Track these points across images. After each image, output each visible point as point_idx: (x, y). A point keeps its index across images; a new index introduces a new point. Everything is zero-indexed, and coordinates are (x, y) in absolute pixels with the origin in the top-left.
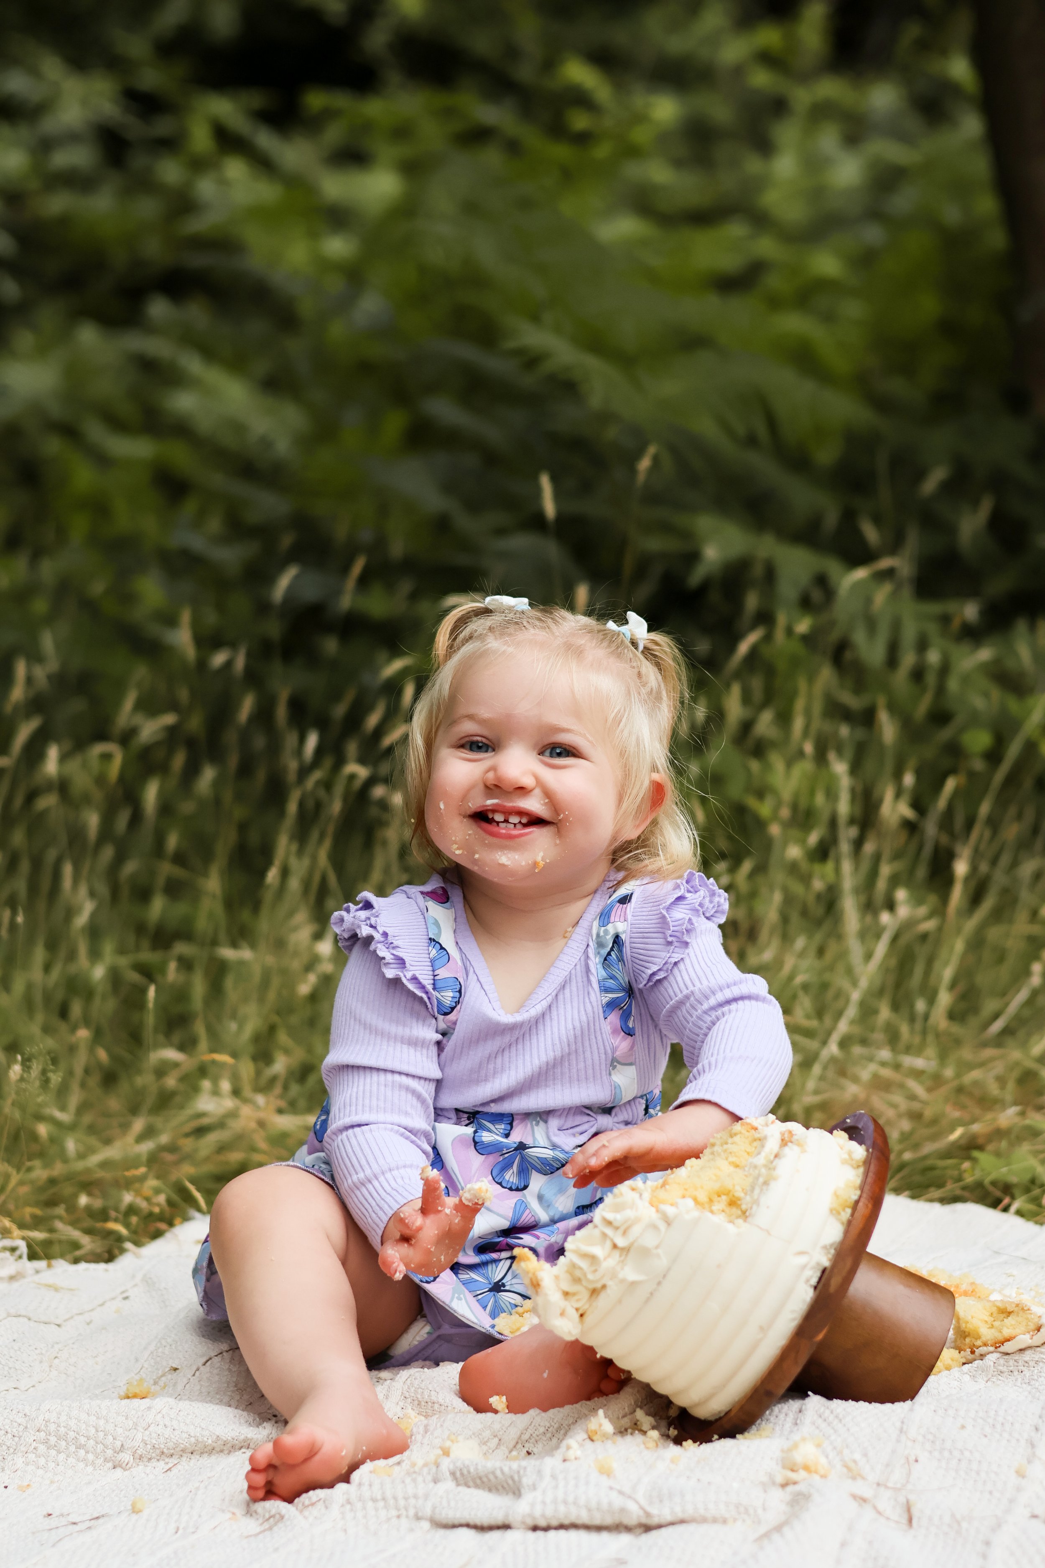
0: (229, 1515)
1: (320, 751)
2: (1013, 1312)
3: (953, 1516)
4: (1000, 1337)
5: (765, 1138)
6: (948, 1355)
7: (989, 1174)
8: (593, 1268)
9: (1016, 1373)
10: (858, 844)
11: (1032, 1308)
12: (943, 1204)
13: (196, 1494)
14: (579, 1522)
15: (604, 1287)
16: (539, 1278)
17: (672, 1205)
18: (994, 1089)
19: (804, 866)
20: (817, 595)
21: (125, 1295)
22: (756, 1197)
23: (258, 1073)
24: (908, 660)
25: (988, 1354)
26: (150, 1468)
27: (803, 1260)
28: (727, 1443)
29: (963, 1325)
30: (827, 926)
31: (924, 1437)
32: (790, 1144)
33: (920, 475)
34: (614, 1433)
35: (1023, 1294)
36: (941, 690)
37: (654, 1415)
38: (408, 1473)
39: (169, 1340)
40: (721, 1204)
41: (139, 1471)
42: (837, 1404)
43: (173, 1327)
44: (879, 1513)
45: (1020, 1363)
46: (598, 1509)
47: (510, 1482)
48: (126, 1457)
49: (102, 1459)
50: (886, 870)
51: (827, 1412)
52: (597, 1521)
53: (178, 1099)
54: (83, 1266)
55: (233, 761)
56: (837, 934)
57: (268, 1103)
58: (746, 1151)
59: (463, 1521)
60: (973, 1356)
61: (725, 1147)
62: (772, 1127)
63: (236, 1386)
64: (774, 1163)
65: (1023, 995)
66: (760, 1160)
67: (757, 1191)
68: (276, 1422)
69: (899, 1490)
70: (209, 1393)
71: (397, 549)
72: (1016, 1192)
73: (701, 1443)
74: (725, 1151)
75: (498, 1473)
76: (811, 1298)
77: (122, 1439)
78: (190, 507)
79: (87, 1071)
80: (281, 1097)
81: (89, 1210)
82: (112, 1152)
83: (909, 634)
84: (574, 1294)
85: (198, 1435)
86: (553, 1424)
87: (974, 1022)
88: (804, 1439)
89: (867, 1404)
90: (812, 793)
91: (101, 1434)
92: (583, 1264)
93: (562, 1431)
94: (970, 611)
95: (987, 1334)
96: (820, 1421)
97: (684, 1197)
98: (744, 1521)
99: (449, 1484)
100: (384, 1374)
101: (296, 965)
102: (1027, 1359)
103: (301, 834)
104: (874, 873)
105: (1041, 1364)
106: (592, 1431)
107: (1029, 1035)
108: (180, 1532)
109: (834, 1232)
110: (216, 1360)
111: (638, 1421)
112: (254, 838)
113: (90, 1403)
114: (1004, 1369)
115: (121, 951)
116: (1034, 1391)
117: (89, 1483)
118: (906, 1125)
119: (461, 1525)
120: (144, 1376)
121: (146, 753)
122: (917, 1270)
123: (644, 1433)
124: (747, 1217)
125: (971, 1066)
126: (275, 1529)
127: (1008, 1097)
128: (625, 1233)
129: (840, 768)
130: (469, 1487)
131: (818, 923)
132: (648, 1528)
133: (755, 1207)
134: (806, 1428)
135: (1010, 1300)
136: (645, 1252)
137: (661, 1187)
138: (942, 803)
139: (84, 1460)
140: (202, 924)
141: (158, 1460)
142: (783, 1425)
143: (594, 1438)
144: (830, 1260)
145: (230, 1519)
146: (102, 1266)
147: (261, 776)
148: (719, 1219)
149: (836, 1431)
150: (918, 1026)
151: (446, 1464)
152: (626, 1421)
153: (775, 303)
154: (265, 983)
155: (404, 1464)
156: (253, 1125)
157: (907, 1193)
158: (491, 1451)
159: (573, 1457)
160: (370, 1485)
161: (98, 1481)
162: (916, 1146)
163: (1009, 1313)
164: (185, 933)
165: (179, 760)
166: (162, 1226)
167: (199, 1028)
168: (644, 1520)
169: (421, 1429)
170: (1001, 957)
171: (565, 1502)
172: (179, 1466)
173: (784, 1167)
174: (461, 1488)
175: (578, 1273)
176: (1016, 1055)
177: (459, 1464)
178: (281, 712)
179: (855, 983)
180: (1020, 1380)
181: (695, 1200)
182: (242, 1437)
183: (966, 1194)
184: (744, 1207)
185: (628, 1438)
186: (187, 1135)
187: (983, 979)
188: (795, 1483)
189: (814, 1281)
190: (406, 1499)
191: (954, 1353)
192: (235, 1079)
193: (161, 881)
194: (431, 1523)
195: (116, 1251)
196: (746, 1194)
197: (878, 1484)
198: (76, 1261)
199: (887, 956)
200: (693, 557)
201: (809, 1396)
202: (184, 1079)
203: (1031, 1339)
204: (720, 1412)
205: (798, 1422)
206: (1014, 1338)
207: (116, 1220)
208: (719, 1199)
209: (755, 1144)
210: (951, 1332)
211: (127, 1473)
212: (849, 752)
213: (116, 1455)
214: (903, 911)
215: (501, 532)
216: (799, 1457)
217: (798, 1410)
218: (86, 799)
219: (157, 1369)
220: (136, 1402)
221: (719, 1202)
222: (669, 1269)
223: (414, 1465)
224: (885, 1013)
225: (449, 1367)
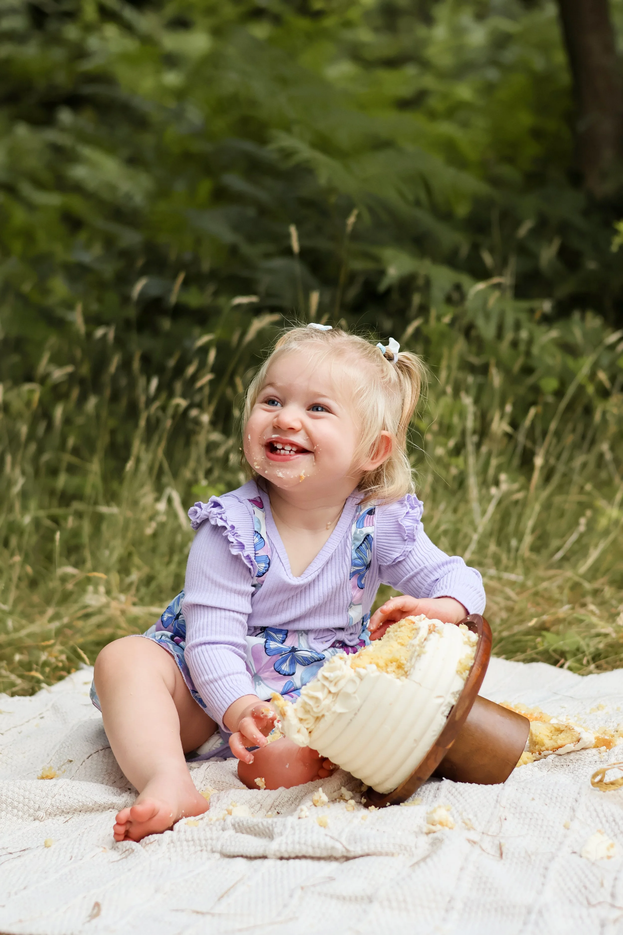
0: (102, 849)
1: (159, 389)
2: (563, 730)
3: (526, 852)
4: (556, 746)
5: (419, 628)
6: (526, 755)
7: (552, 645)
8: (317, 705)
9: (565, 766)
10: (478, 446)
11: (575, 728)
12: (525, 663)
13: (82, 837)
14: (307, 855)
15: (323, 716)
16: (285, 710)
17: (364, 668)
18: (556, 595)
19: (446, 459)
20: (456, 296)
21: (41, 716)
22: (413, 664)
23: (122, 581)
24: (509, 336)
25: (549, 755)
26: (55, 820)
27: (440, 700)
28: (395, 808)
29: (535, 738)
30: (459, 495)
31: (510, 805)
32: (433, 633)
33: (518, 224)
34: (329, 802)
35: (570, 719)
36: (528, 354)
37: (352, 791)
38: (207, 825)
39: (67, 744)
40: (392, 667)
41: (49, 822)
42: (459, 784)
43: (70, 736)
44: (483, 850)
45: (568, 761)
46: (318, 847)
47: (267, 831)
48: (41, 814)
49: (27, 815)
50: (494, 462)
51: (454, 790)
52: (318, 854)
53: (74, 597)
54: (17, 698)
55: (107, 392)
56: (465, 500)
57: (127, 599)
58: (408, 636)
59: (240, 854)
60: (540, 756)
61: (396, 633)
62: (424, 621)
63: (106, 771)
64: (424, 644)
65: (574, 537)
66: (416, 642)
67: (414, 660)
68: (130, 793)
69: (495, 836)
70: (90, 775)
71: (206, 266)
72: (568, 656)
73: (380, 808)
74: (396, 636)
75: (260, 825)
76: (445, 723)
77: (39, 803)
78: (83, 236)
79: (20, 579)
80: (135, 596)
81: (21, 663)
82: (34, 628)
83: (510, 320)
84: (306, 720)
85: (84, 801)
86: (292, 796)
87: (545, 553)
88: (440, 807)
89: (477, 785)
90: (451, 415)
91: (27, 800)
92: (311, 703)
93: (298, 800)
94: (547, 306)
95: (548, 743)
96: (449, 795)
97: (371, 663)
98: (404, 854)
99: (231, 832)
100: (194, 765)
101: (144, 516)
102: (571, 758)
103: (147, 439)
104: (487, 464)
105: (580, 761)
106: (315, 800)
107: (578, 561)
108: (73, 859)
109: (458, 685)
110: (95, 756)
111: (343, 794)
112: (120, 439)
113: (20, 782)
114: (558, 764)
115: (41, 507)
116: (575, 777)
117: (20, 829)
118: (504, 615)
119: (238, 856)
120: (52, 765)
121: (56, 387)
122: (507, 705)
123: (347, 801)
124: (407, 675)
125: (543, 580)
126: (129, 857)
127: (565, 598)
128: (335, 684)
129: (467, 401)
130: (243, 833)
131: (453, 493)
132: (348, 859)
133: (412, 669)
134: (441, 799)
135: (563, 723)
136: (347, 696)
137: (358, 657)
138: (527, 422)
139: (17, 815)
140: (88, 490)
141: (60, 816)
142: (428, 798)
143: (317, 805)
144: (456, 701)
145: (102, 851)
146: (28, 698)
147: (124, 403)
148: (391, 677)
149: (458, 801)
150: (512, 555)
151: (230, 820)
152: (336, 795)
153: (433, 116)
154: (126, 528)
155: (205, 819)
156: (118, 613)
157: (504, 656)
158: (256, 812)
159: (304, 816)
160: (185, 832)
161: (25, 828)
162: (510, 627)
163: (562, 731)
164: (78, 496)
165: (75, 393)
166: (64, 673)
167: (87, 554)
168: (345, 854)
169: (215, 799)
170: (562, 515)
171: (299, 843)
172: (73, 820)
173: (429, 646)
174: (238, 834)
175: (308, 708)
176: (569, 573)
177: (237, 820)
178: (136, 365)
179: (475, 530)
180: (567, 770)
181: (378, 665)
182: (110, 802)
183: (539, 657)
184: (406, 669)
185: (337, 804)
186: (79, 618)
187: (551, 527)
188: (434, 832)
189: (447, 713)
190: (206, 840)
191: (529, 754)
192: (108, 584)
193: (64, 465)
194: (221, 855)
195: (37, 689)
196: (407, 661)
197: (483, 833)
198: (13, 695)
199: (494, 514)
200: (382, 273)
201: (443, 780)
202: (77, 584)
203: (574, 746)
204: (391, 789)
205: (437, 795)
206: (564, 746)
207: (37, 670)
208: (392, 664)
209: (413, 632)
210: (528, 742)
211: (42, 823)
212: (473, 391)
213: (35, 812)
214: (504, 487)
215: (268, 256)
216: (436, 817)
217: (437, 788)
218: (20, 415)
219: (61, 761)
220: (47, 782)
221: (392, 666)
222: (361, 706)
223: (210, 820)
224: (493, 547)
225: (232, 761)
